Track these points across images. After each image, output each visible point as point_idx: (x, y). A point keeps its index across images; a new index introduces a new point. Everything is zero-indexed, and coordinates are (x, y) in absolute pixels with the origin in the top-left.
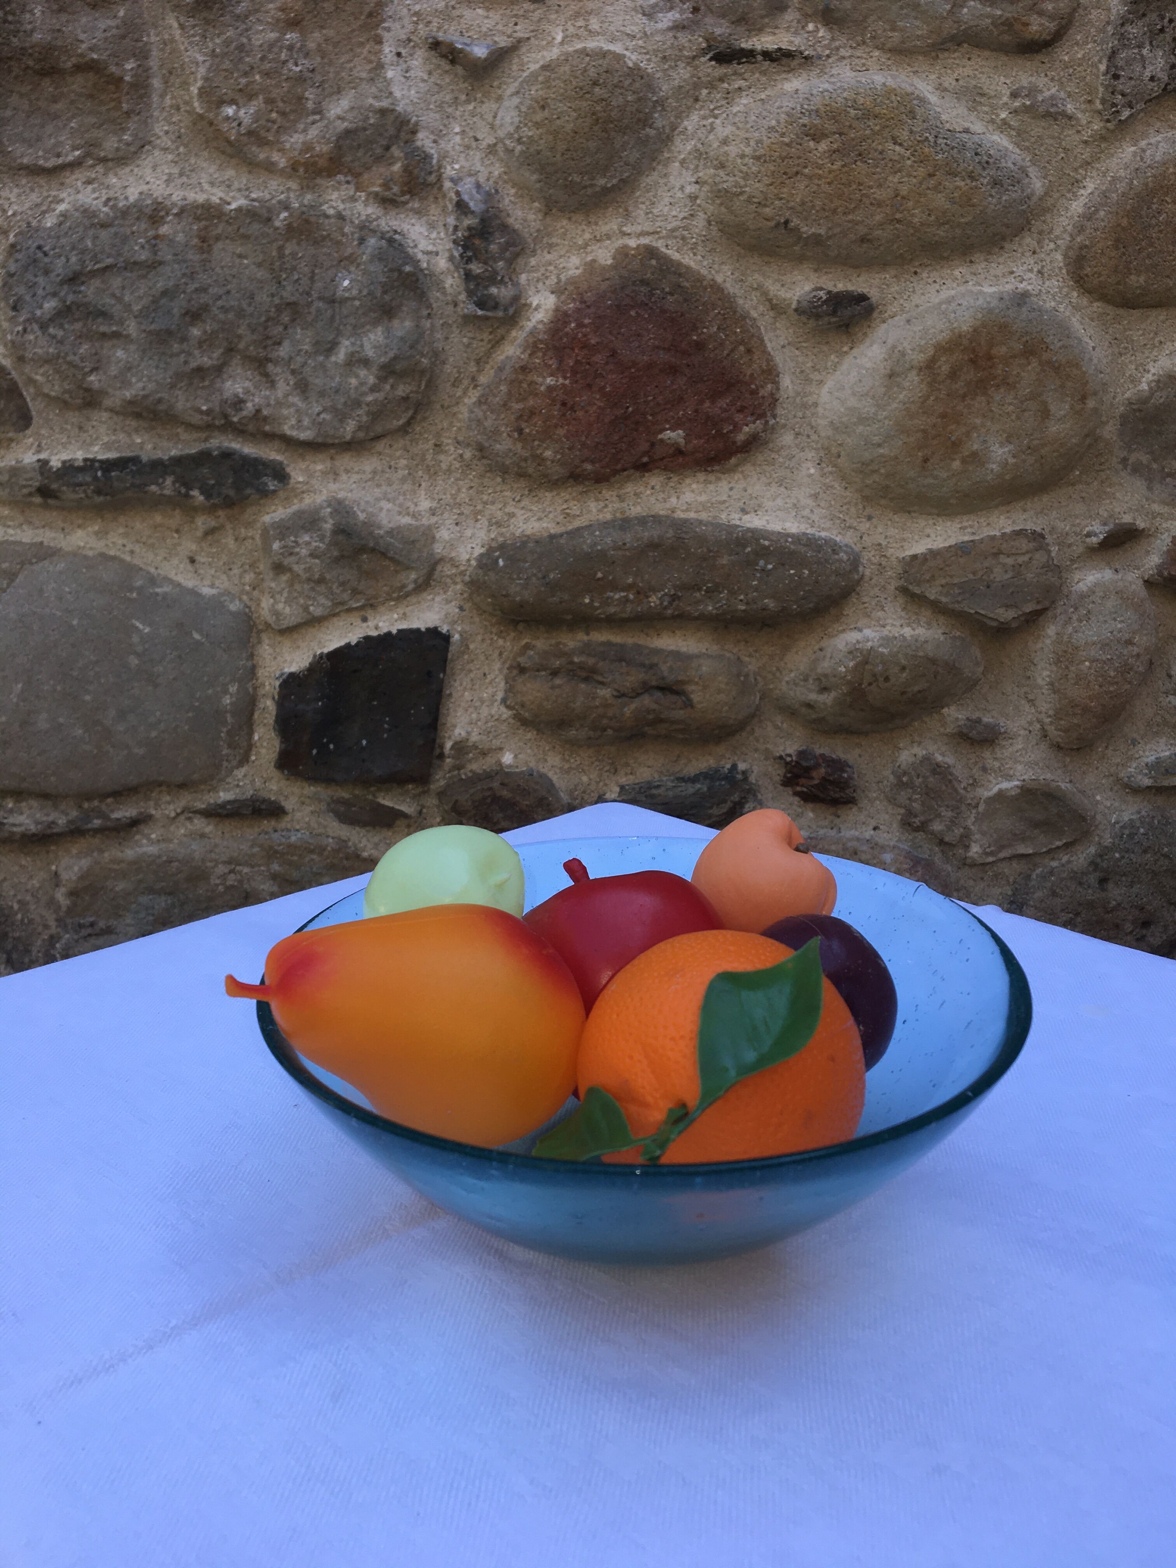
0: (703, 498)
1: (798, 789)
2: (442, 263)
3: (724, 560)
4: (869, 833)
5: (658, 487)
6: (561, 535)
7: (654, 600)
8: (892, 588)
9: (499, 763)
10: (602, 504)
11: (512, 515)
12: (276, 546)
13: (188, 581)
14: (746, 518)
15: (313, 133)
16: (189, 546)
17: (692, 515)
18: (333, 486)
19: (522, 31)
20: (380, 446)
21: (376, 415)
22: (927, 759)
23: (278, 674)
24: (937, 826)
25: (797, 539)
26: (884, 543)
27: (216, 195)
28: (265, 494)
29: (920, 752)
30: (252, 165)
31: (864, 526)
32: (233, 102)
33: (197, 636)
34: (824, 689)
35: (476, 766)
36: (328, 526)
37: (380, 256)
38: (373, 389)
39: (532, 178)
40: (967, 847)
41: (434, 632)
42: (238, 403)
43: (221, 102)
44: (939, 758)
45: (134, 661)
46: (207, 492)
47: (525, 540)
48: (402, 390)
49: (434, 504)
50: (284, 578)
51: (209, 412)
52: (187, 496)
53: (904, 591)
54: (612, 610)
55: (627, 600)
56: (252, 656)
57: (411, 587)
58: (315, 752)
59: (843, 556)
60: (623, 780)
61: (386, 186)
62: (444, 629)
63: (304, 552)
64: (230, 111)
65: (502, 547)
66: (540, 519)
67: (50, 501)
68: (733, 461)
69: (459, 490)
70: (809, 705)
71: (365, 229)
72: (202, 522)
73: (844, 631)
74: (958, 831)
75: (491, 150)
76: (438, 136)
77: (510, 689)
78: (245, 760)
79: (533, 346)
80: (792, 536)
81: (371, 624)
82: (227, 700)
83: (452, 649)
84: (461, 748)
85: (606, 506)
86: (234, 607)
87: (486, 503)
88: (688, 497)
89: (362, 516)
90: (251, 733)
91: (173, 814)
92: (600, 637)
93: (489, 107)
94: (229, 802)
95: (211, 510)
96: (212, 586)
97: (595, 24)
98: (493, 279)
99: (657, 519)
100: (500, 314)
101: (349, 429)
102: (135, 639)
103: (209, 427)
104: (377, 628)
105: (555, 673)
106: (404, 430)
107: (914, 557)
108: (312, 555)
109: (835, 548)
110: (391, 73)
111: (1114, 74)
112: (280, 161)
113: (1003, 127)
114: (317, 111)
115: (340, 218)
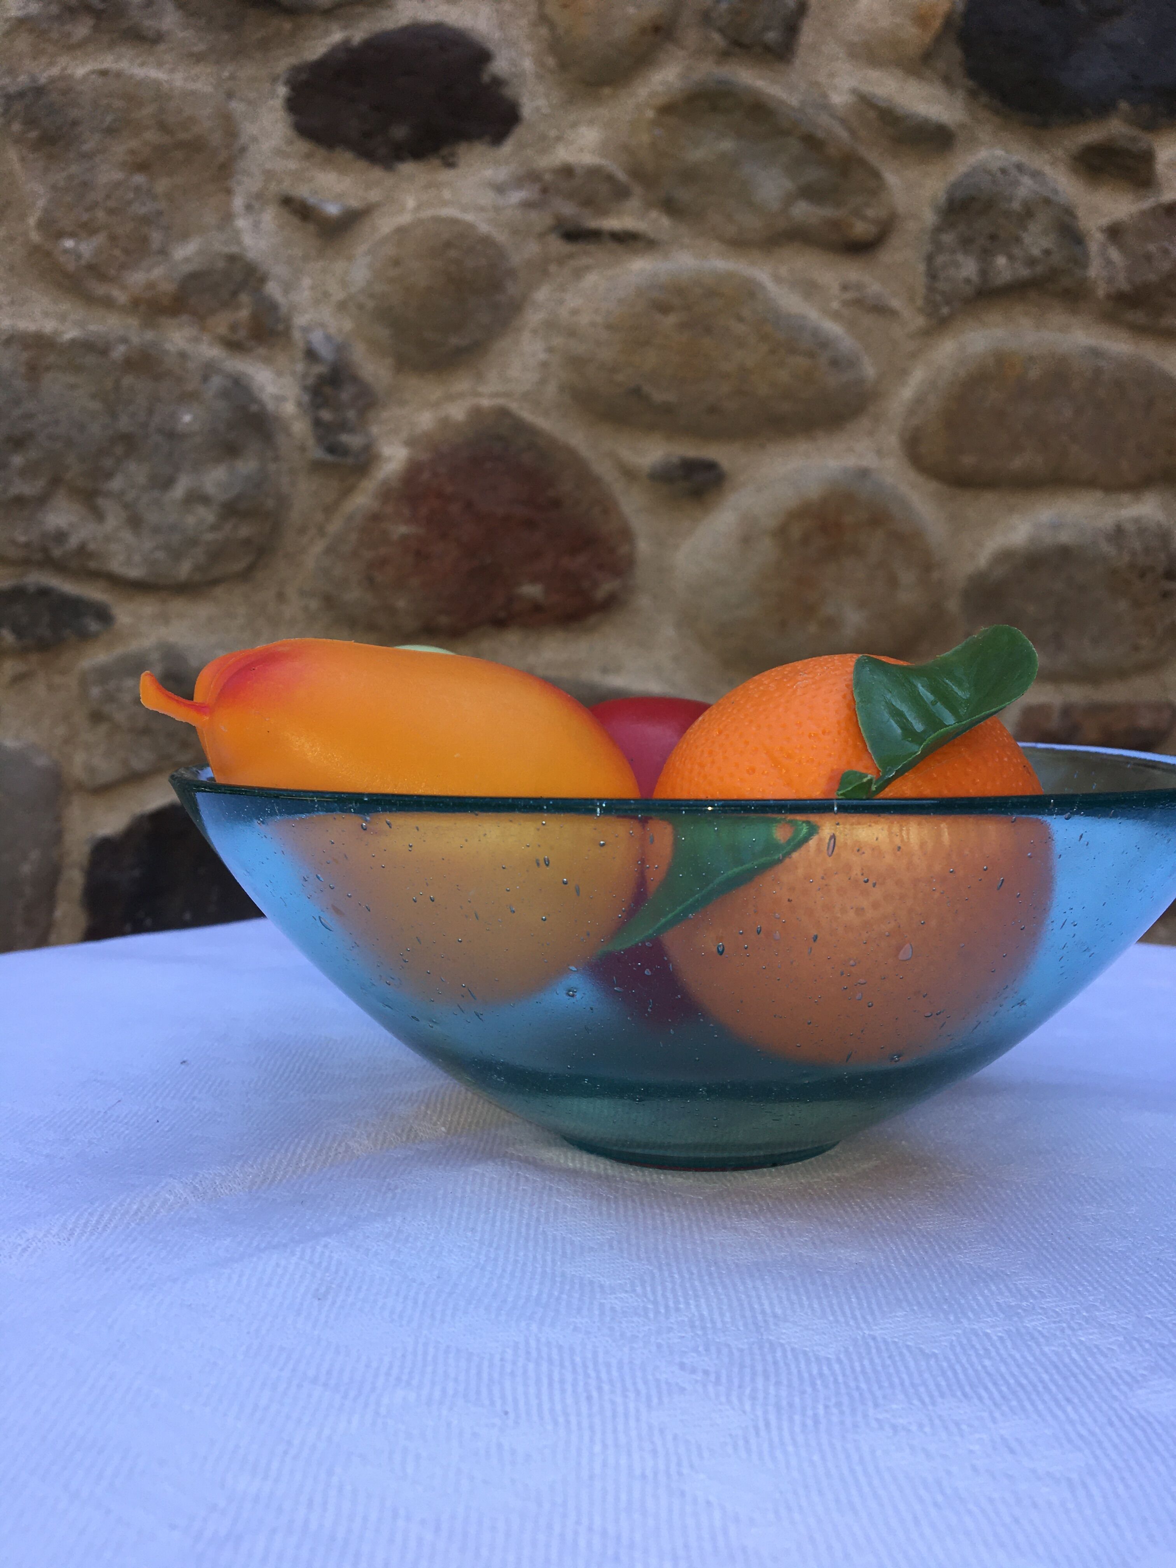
0: (562, 655)
2: (289, 408)
5: (514, 643)
12: (95, 691)
14: (609, 678)
15: (157, 272)
18: (163, 630)
19: (374, 195)
20: (219, 591)
21: (217, 554)
23: (87, 838)
27: (49, 326)
28: (85, 636)
30: (90, 300)
32: (72, 235)
37: (225, 394)
38: (213, 528)
39: (383, 333)
42: (60, 536)
43: (60, 235)
46: (19, 632)
48: (245, 531)
50: (103, 729)
51: (27, 545)
56: (58, 819)
58: (128, 928)
61: (233, 328)
63: (128, 698)
64: (69, 243)
68: (593, 619)
71: (209, 370)
72: (11, 667)
75: (342, 306)
76: (288, 287)
79: (386, 494)
80: (653, 695)
82: (26, 869)
86: (41, 761)
88: (547, 653)
89: (195, 662)
90: (51, 910)
93: (339, 266)
95: (22, 652)
96: (17, 739)
97: (447, 194)
98: (343, 426)
100: (350, 461)
101: (184, 570)
103: (26, 563)
106: (245, 575)
110: (241, 223)
111: (932, 275)
112: (121, 297)
113: (836, 316)
114: (163, 252)
115: (183, 355)
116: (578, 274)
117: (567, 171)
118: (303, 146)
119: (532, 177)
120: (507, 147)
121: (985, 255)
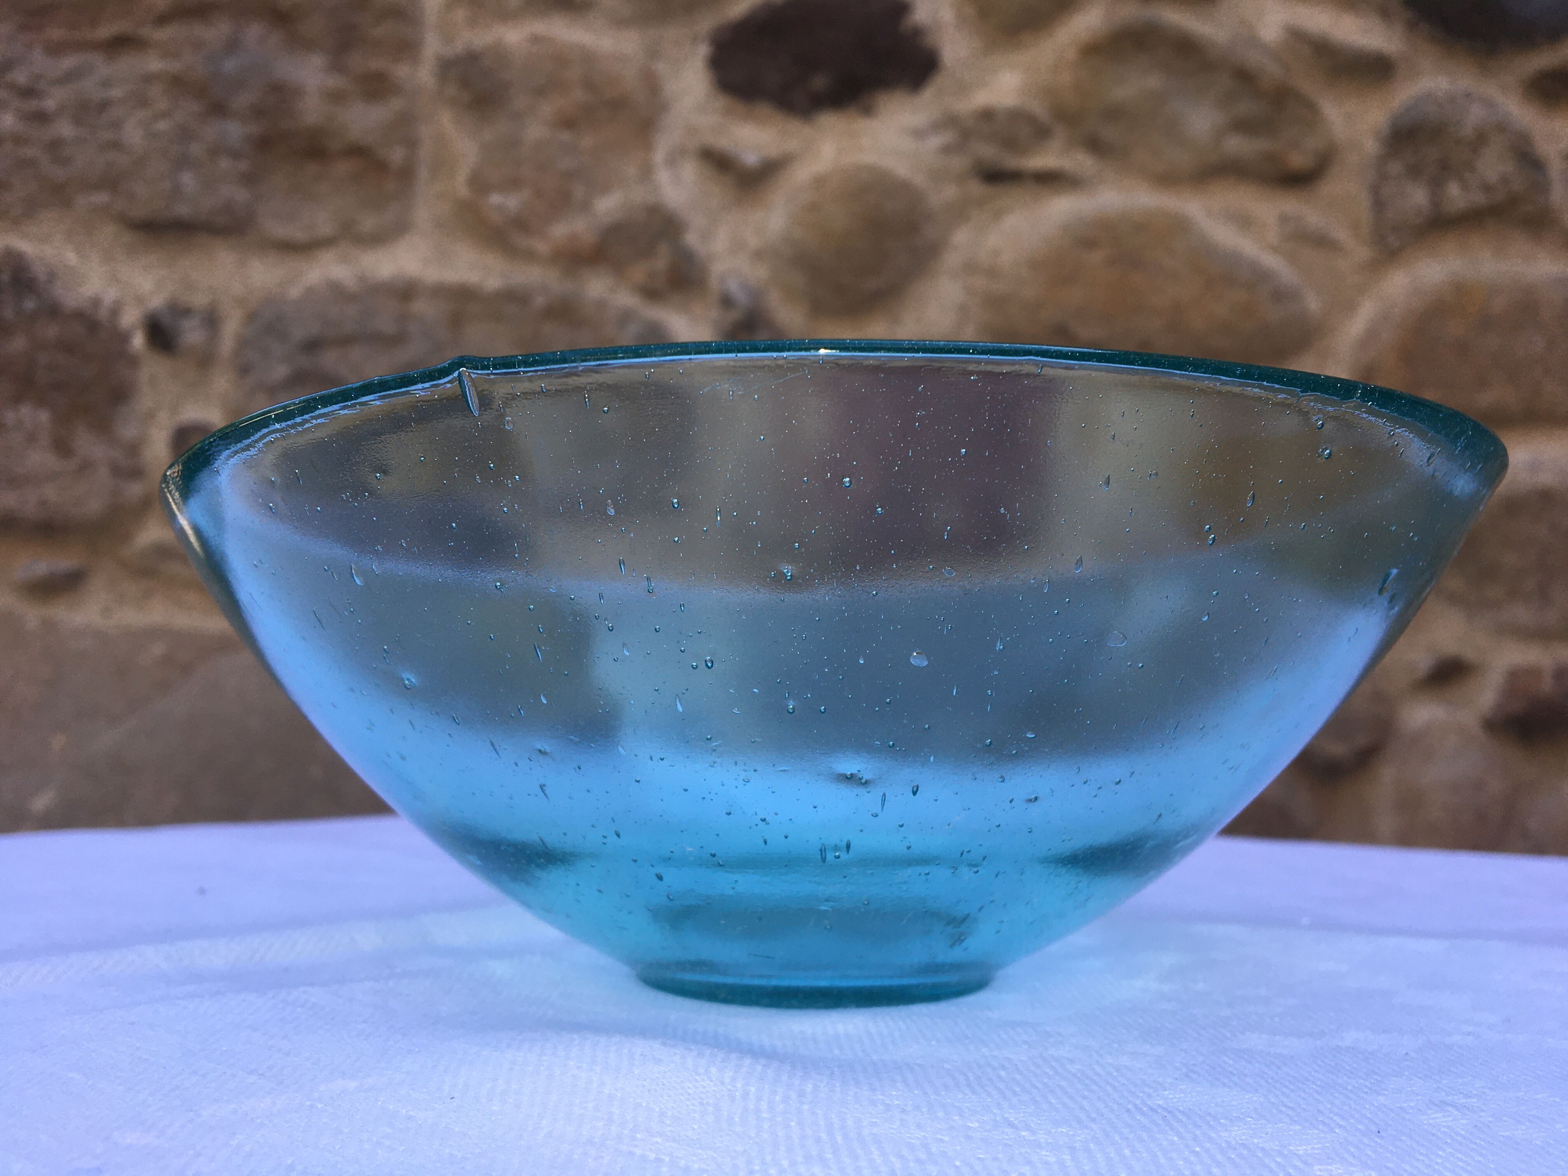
15: (579, 225)
19: (792, 145)
27: (473, 277)
30: (514, 253)
32: (500, 190)
39: (799, 279)
43: (488, 190)
61: (652, 276)
64: (495, 199)
71: (625, 318)
75: (759, 255)
76: (706, 236)
93: (757, 216)
97: (865, 141)
110: (663, 177)
111: (1379, 205)
112: (542, 247)
113: (1275, 249)
114: (586, 206)
115: (601, 304)
116: (998, 215)
117: (987, 115)
118: (722, 101)
119: (950, 121)
120: (928, 94)
121: (1436, 184)
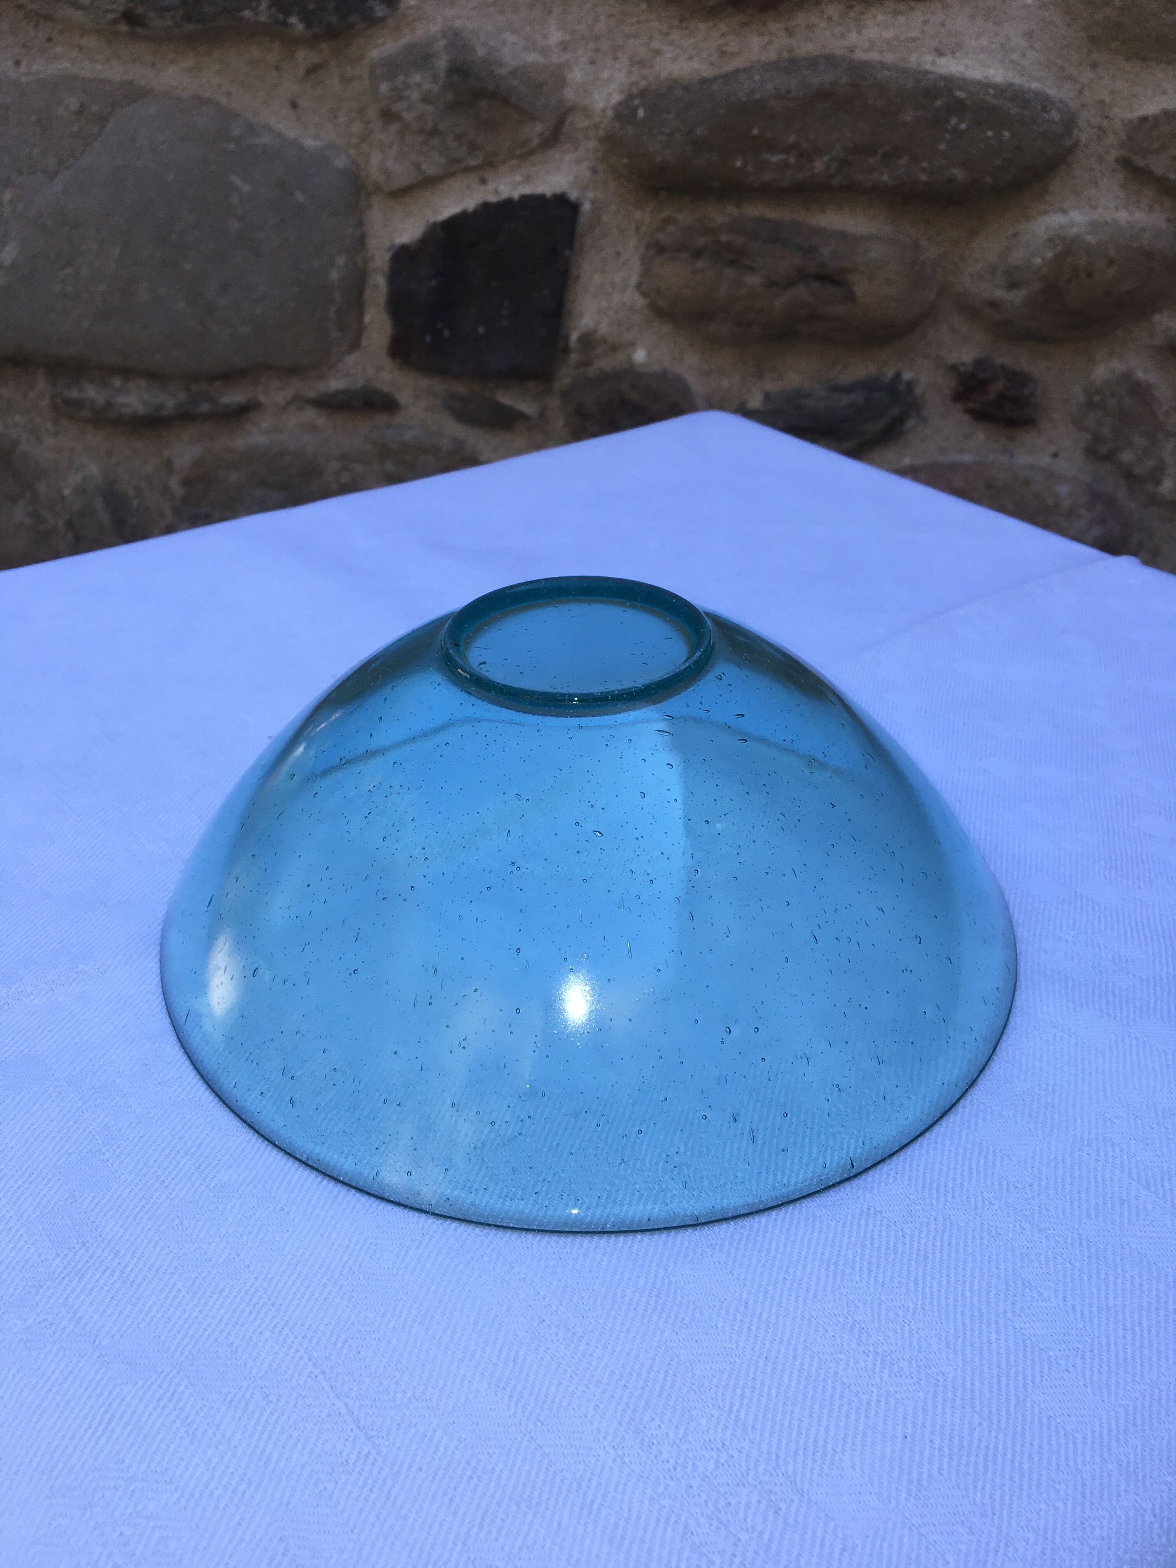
0: (889, 34)
1: (971, 405)
3: (908, 116)
4: (1045, 460)
5: (836, 18)
6: (714, 79)
7: (819, 165)
8: (1111, 158)
9: (630, 361)
10: (766, 39)
11: (658, 53)
12: (384, 87)
13: (290, 130)
14: (942, 61)
16: (290, 86)
17: (874, 56)
18: (449, 12)
22: (1126, 377)
23: (388, 244)
24: (1126, 456)
25: (1001, 90)
26: (1108, 100)
28: (372, 21)
29: (1117, 366)
31: (1087, 75)
33: (300, 197)
34: (1013, 285)
35: (605, 364)
36: (442, 63)
40: (1158, 482)
41: (561, 199)
44: (1140, 375)
45: (234, 225)
46: (307, 19)
47: (673, 84)
49: (568, 37)
50: (394, 128)
52: (285, 24)
53: (1125, 163)
54: (767, 176)
55: (785, 165)
56: (360, 223)
57: (536, 142)
58: (428, 339)
59: (1055, 115)
60: (771, 386)
62: (573, 195)
63: (415, 95)
65: (643, 93)
66: (690, 58)
67: (139, 30)
69: (597, 19)
70: (994, 304)
72: (304, 57)
73: (1046, 212)
74: (1151, 463)
77: (646, 272)
78: (355, 345)
80: (995, 86)
81: (490, 187)
82: (334, 275)
83: (583, 220)
84: (589, 341)
85: (771, 42)
86: (340, 162)
87: (627, 36)
88: (871, 32)
89: (481, 52)
90: (361, 315)
91: (282, 402)
92: (753, 210)
94: (339, 392)
95: (313, 42)
96: (316, 137)
99: (830, 60)
102: (235, 199)
104: (496, 192)
105: (698, 254)
107: (1144, 119)
108: (425, 100)
109: (1046, 103)
